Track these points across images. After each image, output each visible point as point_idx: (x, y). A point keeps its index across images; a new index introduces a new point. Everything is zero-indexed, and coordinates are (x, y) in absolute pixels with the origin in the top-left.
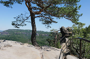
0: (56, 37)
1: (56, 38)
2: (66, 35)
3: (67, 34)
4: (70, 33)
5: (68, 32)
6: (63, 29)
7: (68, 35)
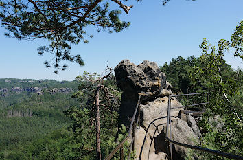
0: (98, 101)
1: (98, 104)
2: (143, 94)
3: (145, 89)
4: (156, 83)
5: (148, 83)
6: (128, 69)
7: (150, 93)
